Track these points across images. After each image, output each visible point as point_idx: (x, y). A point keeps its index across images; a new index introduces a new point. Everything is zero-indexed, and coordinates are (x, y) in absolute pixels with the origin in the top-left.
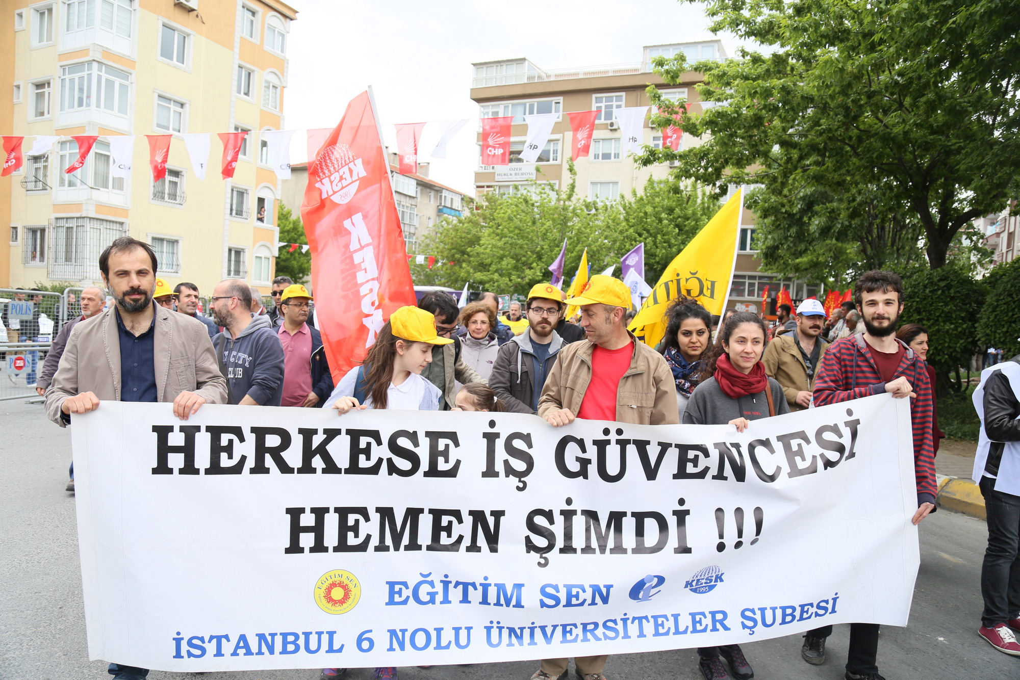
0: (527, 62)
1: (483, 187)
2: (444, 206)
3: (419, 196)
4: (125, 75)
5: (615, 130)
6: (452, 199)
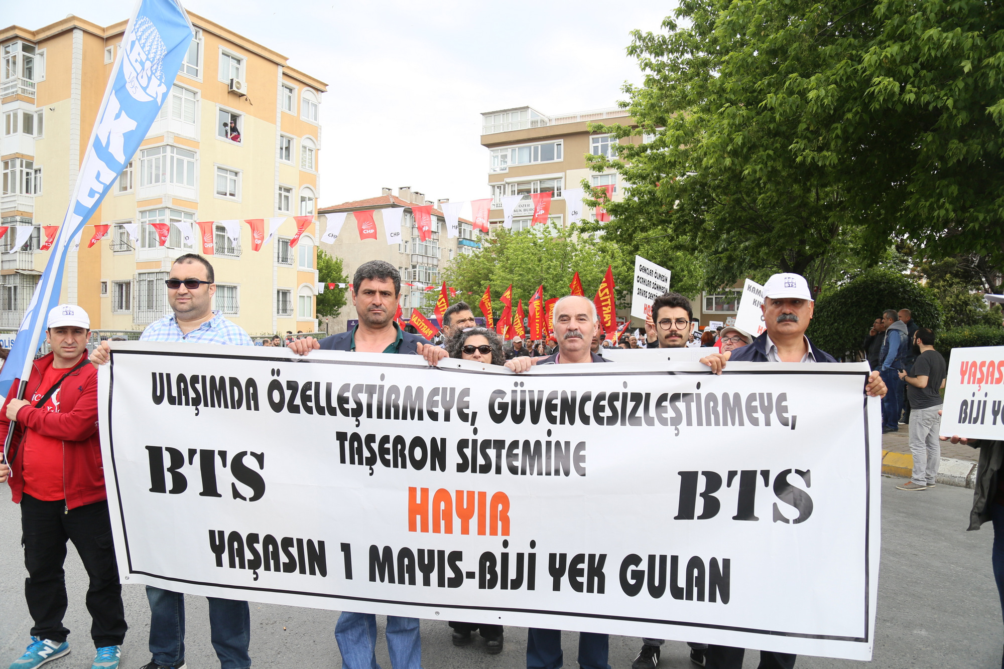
0: (530, 110)
1: (496, 223)
2: (464, 239)
4: (191, 154)
6: (471, 231)
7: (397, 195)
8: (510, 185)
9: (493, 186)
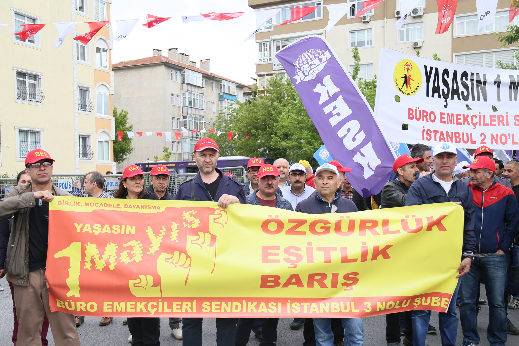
1: (263, 75)
2: (224, 93)
3: (204, 86)
5: (368, 22)
6: (229, 87)
7: (167, 56)
8: (275, 42)
9: (260, 43)
